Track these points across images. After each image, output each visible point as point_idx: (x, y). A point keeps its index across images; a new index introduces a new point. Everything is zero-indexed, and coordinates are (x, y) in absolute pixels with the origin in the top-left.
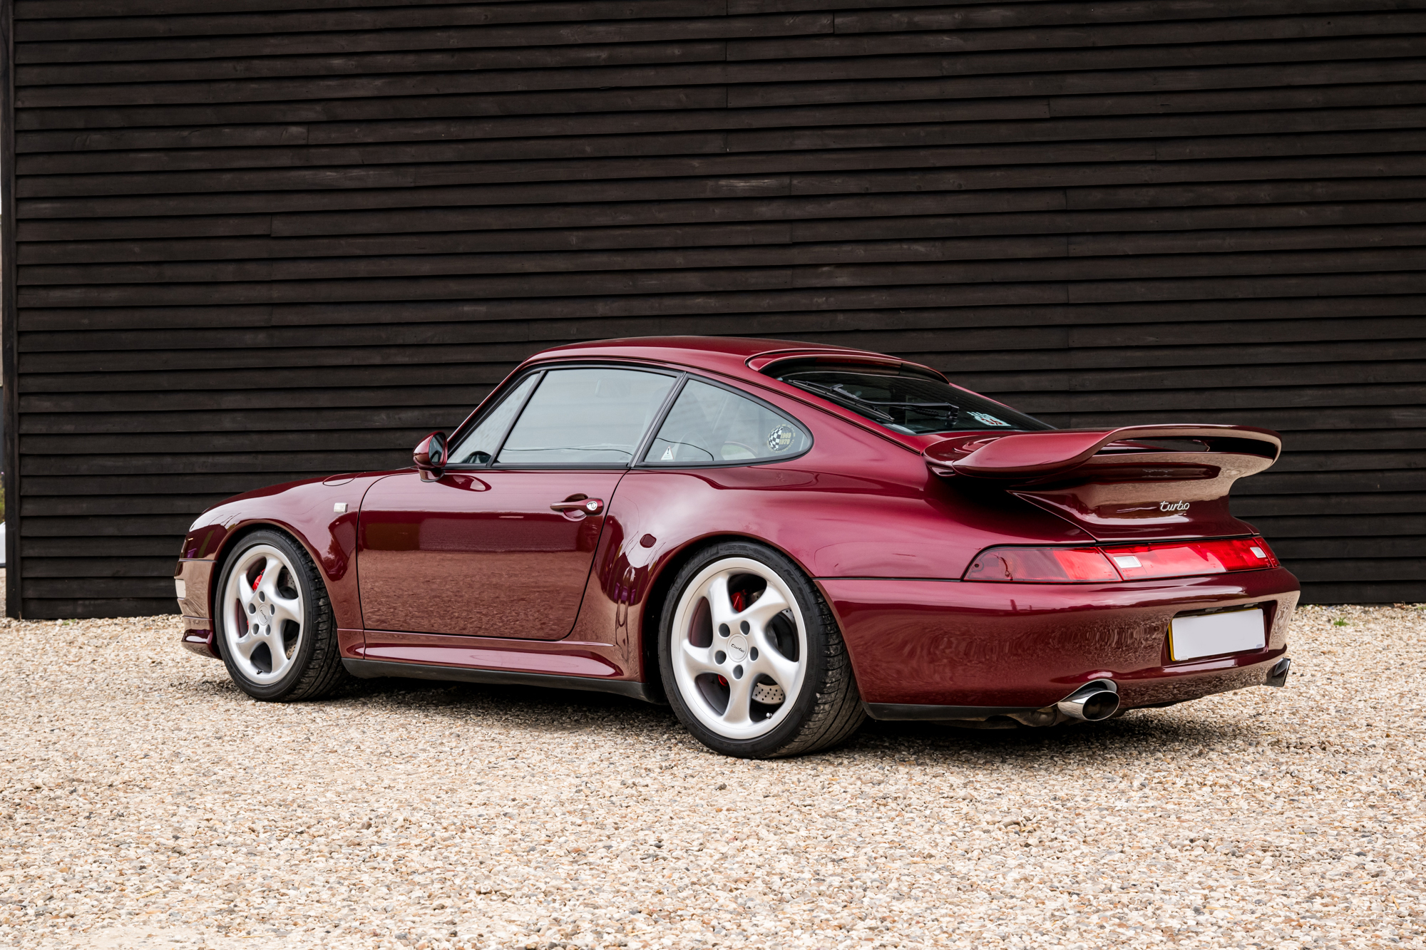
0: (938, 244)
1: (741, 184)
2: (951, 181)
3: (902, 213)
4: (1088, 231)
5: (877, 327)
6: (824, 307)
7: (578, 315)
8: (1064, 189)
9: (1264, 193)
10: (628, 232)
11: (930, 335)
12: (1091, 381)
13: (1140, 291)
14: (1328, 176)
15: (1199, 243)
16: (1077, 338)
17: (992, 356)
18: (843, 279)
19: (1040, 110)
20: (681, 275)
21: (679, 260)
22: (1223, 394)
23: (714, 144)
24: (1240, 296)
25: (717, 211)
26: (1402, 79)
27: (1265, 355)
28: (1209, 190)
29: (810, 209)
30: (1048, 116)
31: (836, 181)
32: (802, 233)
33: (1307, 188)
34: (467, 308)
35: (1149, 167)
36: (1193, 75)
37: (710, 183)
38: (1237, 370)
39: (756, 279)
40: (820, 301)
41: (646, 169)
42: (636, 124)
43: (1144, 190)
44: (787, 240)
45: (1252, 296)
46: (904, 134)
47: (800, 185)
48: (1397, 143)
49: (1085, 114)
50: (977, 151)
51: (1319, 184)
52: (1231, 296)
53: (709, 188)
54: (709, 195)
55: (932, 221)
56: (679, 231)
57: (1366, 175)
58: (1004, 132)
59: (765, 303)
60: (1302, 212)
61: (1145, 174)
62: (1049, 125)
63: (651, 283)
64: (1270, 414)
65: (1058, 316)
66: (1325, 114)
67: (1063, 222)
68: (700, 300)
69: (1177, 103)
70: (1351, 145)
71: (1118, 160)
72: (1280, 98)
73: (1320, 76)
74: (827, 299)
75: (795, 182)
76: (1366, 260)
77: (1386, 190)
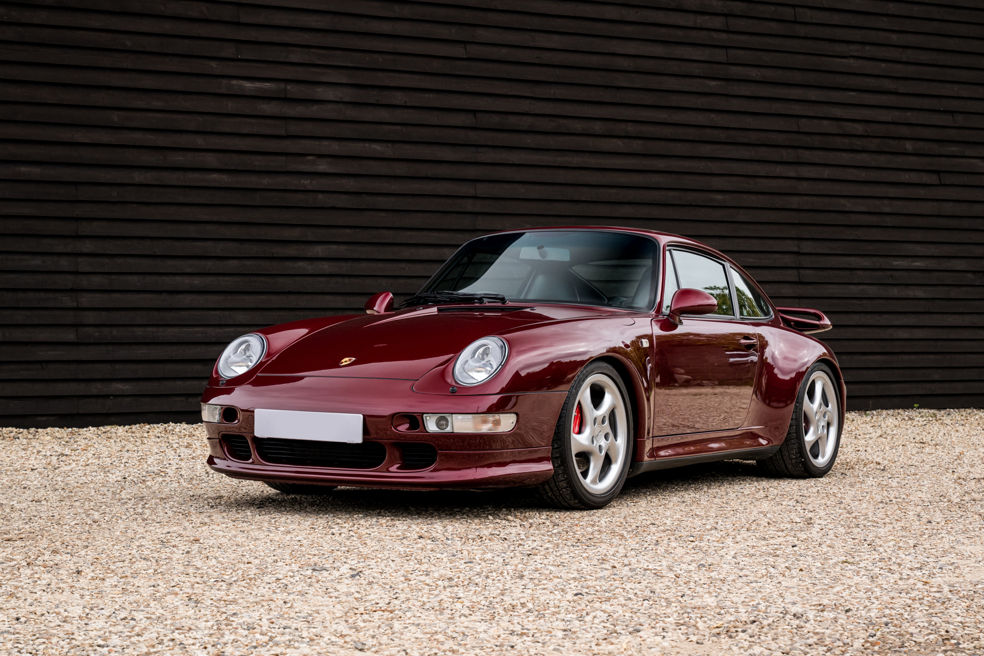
0: (390, 145)
1: (248, 84)
2: (399, 98)
3: (366, 119)
4: (490, 144)
5: (347, 206)
6: (310, 188)
7: (119, 181)
8: (474, 112)
9: (598, 127)
10: (160, 115)
11: (383, 214)
13: (522, 191)
14: (635, 119)
15: (559, 159)
16: (481, 223)
17: (424, 233)
18: (323, 166)
19: (458, 51)
20: (202, 154)
21: (200, 142)
23: (229, 51)
24: (583, 199)
25: (230, 105)
26: (677, 57)
28: (565, 121)
29: (299, 110)
30: (465, 57)
31: (319, 90)
32: (294, 128)
33: (623, 126)
34: (23, 169)
35: (528, 101)
36: (556, 38)
37: (225, 81)
39: (258, 162)
40: (306, 183)
41: (173, 65)
42: (167, 27)
43: (525, 118)
44: (283, 132)
45: (590, 200)
46: (368, 58)
47: (293, 90)
48: (675, 100)
49: (489, 58)
50: (417, 77)
51: (630, 124)
52: (577, 199)
53: (223, 86)
54: (224, 91)
55: (386, 127)
56: (200, 119)
57: (656, 121)
58: (436, 66)
59: (266, 181)
60: (619, 142)
61: (525, 106)
62: (465, 63)
63: (178, 159)
65: (469, 205)
66: (634, 75)
67: (474, 137)
68: (215, 176)
69: (547, 57)
70: (648, 99)
71: (509, 94)
73: (631, 48)
74: (311, 182)
75: (289, 87)
76: (655, 179)
77: (667, 131)
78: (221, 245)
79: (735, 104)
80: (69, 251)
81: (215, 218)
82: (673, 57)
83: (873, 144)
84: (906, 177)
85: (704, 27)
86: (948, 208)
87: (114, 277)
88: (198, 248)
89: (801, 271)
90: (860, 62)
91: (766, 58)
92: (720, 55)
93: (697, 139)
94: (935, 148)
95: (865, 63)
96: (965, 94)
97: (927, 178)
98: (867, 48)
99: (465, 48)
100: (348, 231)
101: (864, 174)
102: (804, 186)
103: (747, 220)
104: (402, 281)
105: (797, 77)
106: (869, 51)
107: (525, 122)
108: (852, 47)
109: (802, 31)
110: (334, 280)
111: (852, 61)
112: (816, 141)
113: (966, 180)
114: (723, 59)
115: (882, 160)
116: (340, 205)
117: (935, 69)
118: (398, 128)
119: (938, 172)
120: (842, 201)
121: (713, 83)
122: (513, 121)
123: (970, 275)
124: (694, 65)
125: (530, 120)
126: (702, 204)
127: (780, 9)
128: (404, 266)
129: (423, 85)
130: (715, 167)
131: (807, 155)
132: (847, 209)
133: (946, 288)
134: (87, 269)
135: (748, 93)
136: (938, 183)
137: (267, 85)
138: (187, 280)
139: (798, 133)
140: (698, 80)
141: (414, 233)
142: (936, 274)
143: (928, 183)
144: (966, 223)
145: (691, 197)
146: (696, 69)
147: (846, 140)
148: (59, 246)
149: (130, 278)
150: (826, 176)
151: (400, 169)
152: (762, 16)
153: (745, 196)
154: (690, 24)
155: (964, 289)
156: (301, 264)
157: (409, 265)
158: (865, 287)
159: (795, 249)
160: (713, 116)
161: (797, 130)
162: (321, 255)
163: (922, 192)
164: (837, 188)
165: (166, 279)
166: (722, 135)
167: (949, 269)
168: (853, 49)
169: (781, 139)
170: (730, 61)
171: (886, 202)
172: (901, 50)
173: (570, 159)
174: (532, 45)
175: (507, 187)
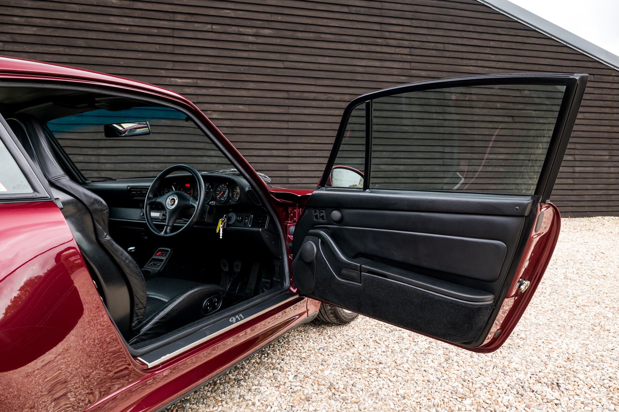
78: (167, 150)
80: (95, 153)
81: (164, 139)
82: (384, 66)
83: (481, 104)
84: (496, 119)
85: (399, 53)
86: (517, 132)
87: (117, 164)
88: (157, 151)
89: (444, 160)
90: (475, 68)
91: (429, 67)
92: (407, 65)
94: (511, 106)
95: (479, 68)
97: (506, 119)
98: (479, 62)
99: (283, 63)
101: (476, 118)
102: (447, 123)
106: (480, 63)
107: (312, 96)
108: (472, 61)
109: (448, 54)
111: (472, 68)
112: (453, 103)
113: (526, 120)
114: (409, 67)
115: (485, 111)
118: (251, 99)
120: (465, 129)
121: (404, 78)
124: (395, 70)
125: (314, 94)
127: (437, 45)
132: (467, 133)
134: (104, 161)
137: (189, 81)
138: (151, 165)
140: (396, 77)
142: (510, 161)
143: (507, 121)
146: (395, 72)
148: (90, 152)
149: (124, 165)
150: (457, 119)
151: (251, 117)
152: (428, 48)
153: (418, 128)
154: (393, 52)
156: (205, 158)
158: (475, 167)
159: (442, 151)
162: (213, 155)
163: (504, 125)
164: (463, 124)
165: (142, 165)
168: (473, 62)
169: (436, 102)
170: (411, 68)
171: (487, 130)
172: (496, 62)
173: (334, 112)
174: (315, 61)
175: (303, 124)
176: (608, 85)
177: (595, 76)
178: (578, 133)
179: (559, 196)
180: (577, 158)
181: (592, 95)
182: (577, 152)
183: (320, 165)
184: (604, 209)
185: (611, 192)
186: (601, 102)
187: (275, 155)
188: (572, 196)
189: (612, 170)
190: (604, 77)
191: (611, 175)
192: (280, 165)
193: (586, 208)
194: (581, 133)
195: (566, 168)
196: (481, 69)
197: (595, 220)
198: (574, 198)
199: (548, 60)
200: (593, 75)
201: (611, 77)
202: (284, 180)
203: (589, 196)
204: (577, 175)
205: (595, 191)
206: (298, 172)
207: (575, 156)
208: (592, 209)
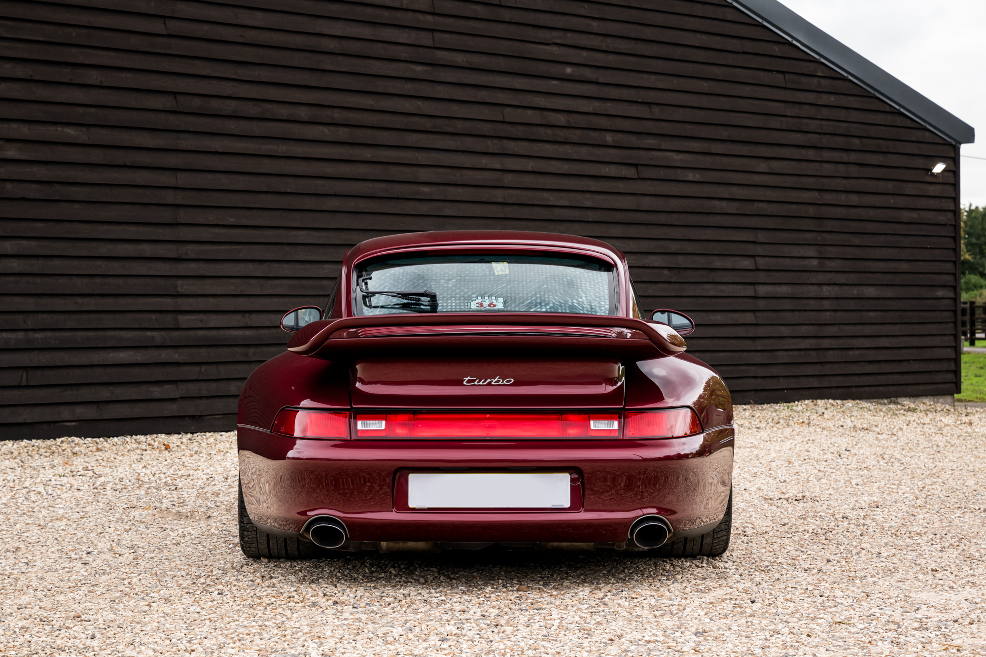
0: (84, 129)
2: (94, 77)
3: (58, 100)
4: (192, 130)
5: (38, 196)
8: (175, 94)
9: (303, 113)
11: (77, 206)
12: (191, 251)
13: (225, 181)
14: (341, 105)
15: (263, 147)
16: (183, 216)
17: (122, 227)
18: (12, 152)
19: (157, 27)
22: (276, 265)
24: (289, 191)
26: (384, 39)
27: (302, 237)
28: (270, 106)
30: (164, 33)
31: (6, 66)
33: (329, 112)
35: (231, 84)
36: (259, 14)
38: (285, 247)
43: (228, 102)
45: (295, 191)
46: (59, 32)
48: (381, 85)
49: (190, 35)
50: (113, 54)
51: (336, 110)
52: (283, 190)
55: (80, 110)
57: (363, 107)
58: (134, 42)
60: (325, 130)
61: (228, 88)
62: (165, 40)
64: (304, 282)
65: (170, 197)
66: (340, 58)
67: (175, 121)
69: (250, 35)
70: (354, 83)
71: (212, 75)
72: (312, 42)
73: (337, 29)
76: (362, 170)
77: (375, 119)
79: (442, 91)
82: (380, 39)
83: (574, 136)
84: (606, 170)
85: (410, 8)
86: (647, 203)
90: (562, 50)
91: (472, 43)
92: (425, 39)
93: (404, 127)
94: (633, 140)
95: (568, 50)
96: (661, 86)
97: (625, 172)
98: (569, 35)
99: (165, 23)
100: (39, 224)
101: (566, 167)
102: (508, 179)
103: (453, 214)
104: (98, 280)
105: (502, 64)
106: (571, 38)
107: (229, 106)
108: (555, 34)
109: (507, 15)
110: (24, 279)
111: (554, 48)
112: (520, 131)
113: (662, 173)
114: (429, 43)
115: (583, 152)
116: (31, 195)
117: (634, 59)
118: (93, 110)
119: (636, 165)
120: (546, 195)
121: (419, 68)
122: (215, 104)
123: (666, 272)
124: (401, 48)
125: (233, 103)
126: (409, 197)
128: (100, 263)
129: (119, 63)
130: (422, 157)
131: (512, 146)
132: (550, 203)
133: (643, 285)
135: (454, 80)
136: (636, 176)
139: (503, 122)
140: (404, 65)
141: (110, 227)
143: (627, 176)
144: (663, 218)
145: (398, 189)
146: (402, 52)
147: (549, 131)
150: (530, 169)
151: (97, 156)
153: (451, 189)
155: (660, 285)
157: (106, 263)
160: (419, 103)
161: (502, 120)
162: (10, 252)
163: (621, 186)
164: (541, 181)
166: (428, 124)
167: (647, 265)
168: (555, 36)
169: (486, 128)
170: (437, 46)
171: (588, 196)
172: (601, 38)
173: (275, 147)
174: (235, 22)
175: (210, 176)
176: (810, 98)
177: (787, 76)
178: (761, 205)
179: (730, 354)
180: (762, 263)
181: (782, 119)
182: (760, 250)
183: (246, 280)
184: (815, 383)
185: (826, 343)
186: (799, 135)
187: (148, 255)
188: (753, 354)
189: (826, 291)
190: (803, 79)
191: (825, 302)
192: (159, 281)
193: (781, 380)
194: (765, 205)
195: (741, 287)
196: (573, 51)
197: (800, 408)
198: (757, 358)
199: (699, 36)
200: (783, 73)
201: (815, 80)
202: (168, 320)
203: (785, 353)
204: (761, 304)
205: (796, 340)
206: (200, 300)
207: (757, 259)
208: (793, 383)
